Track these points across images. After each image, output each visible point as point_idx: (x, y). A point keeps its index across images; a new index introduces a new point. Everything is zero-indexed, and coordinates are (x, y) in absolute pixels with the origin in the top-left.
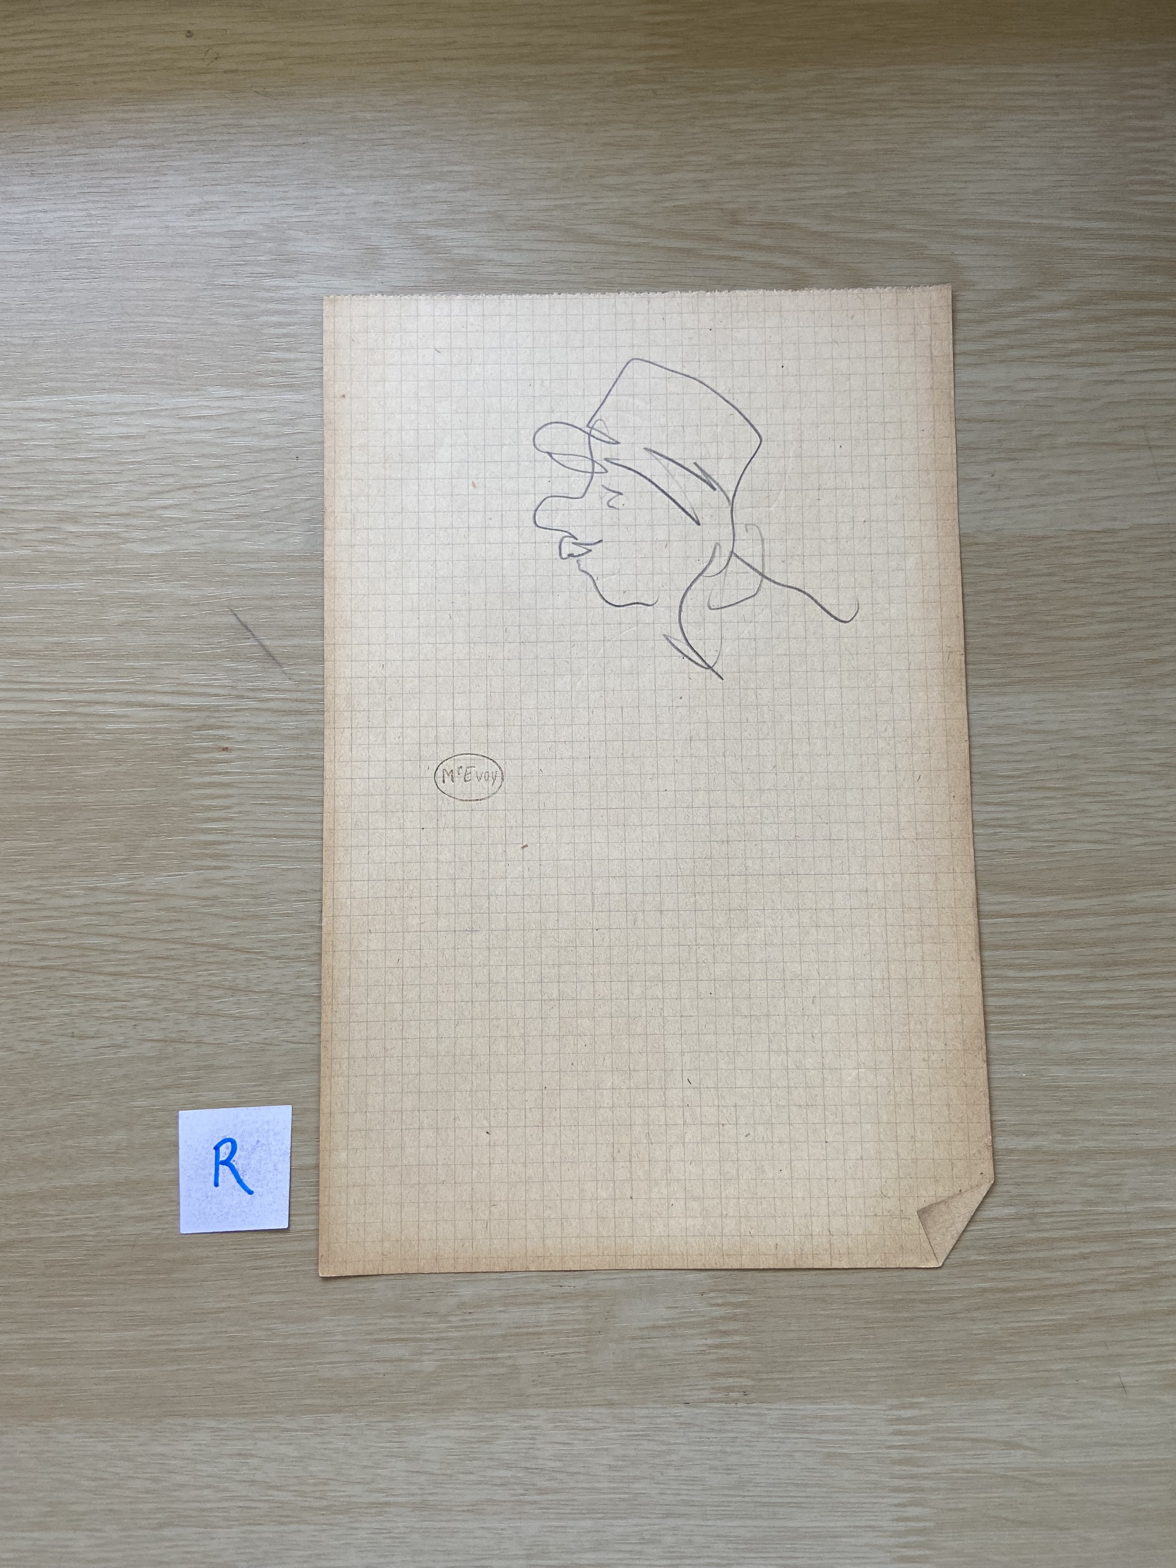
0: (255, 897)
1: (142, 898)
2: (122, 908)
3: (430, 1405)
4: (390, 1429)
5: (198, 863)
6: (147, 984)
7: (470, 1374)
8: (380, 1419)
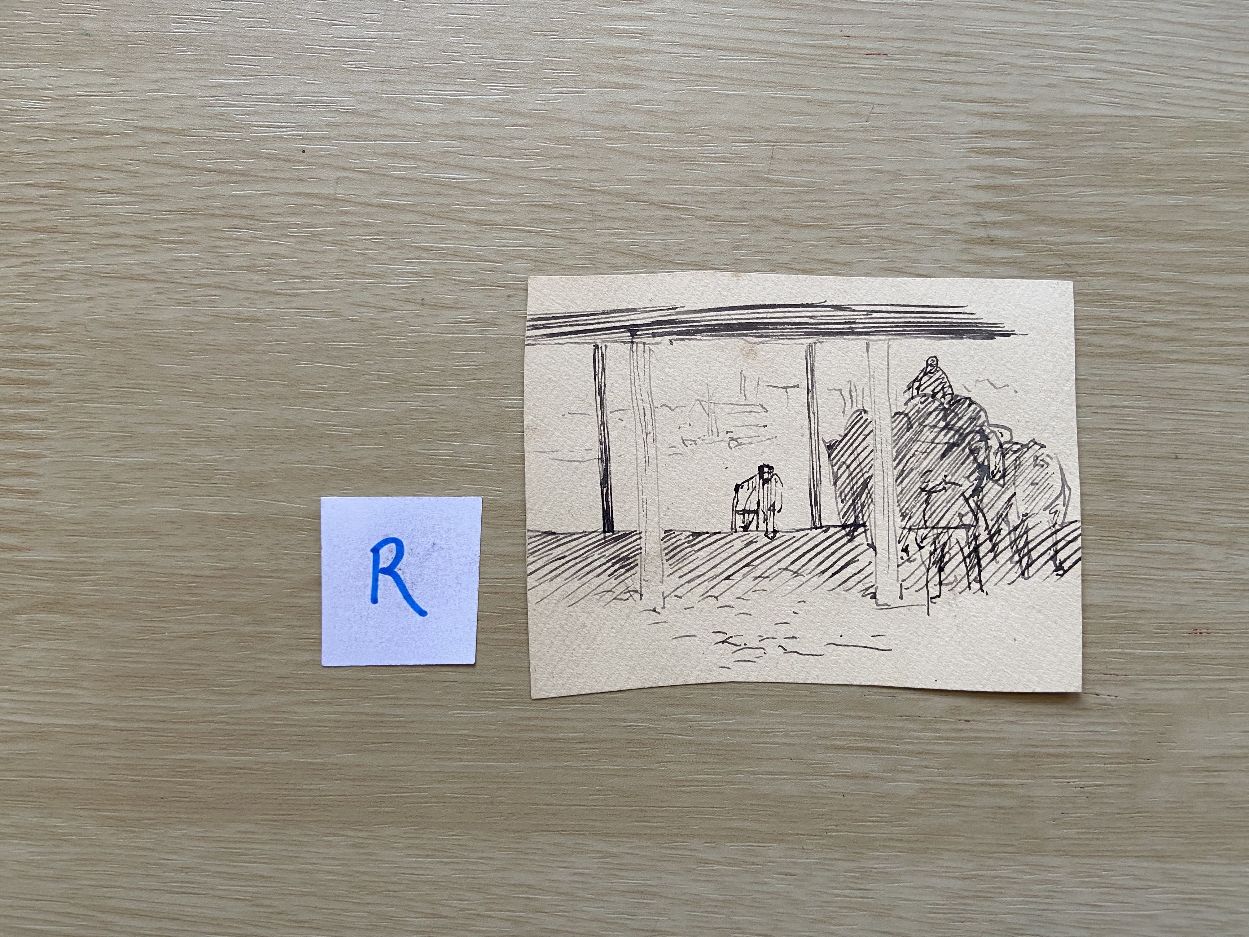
0: (679, 131)
1: (521, 121)
2: (494, 132)
3: (908, 842)
4: (850, 871)
5: (602, 77)
6: (526, 240)
7: (964, 803)
8: (837, 857)
